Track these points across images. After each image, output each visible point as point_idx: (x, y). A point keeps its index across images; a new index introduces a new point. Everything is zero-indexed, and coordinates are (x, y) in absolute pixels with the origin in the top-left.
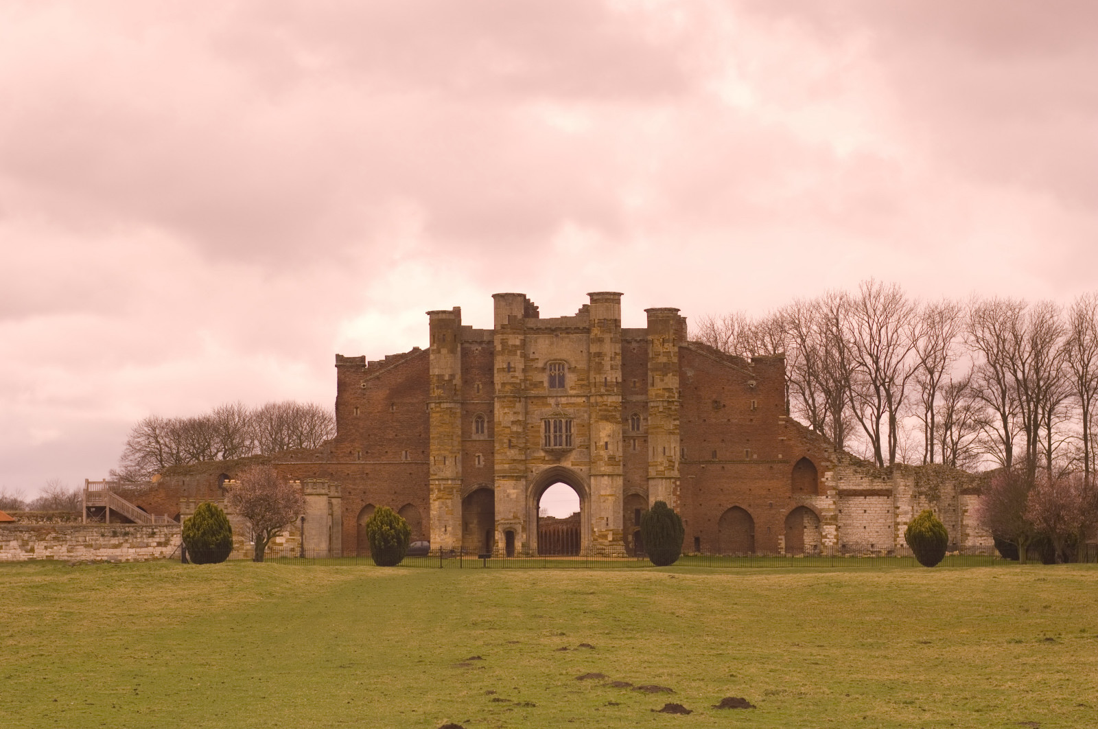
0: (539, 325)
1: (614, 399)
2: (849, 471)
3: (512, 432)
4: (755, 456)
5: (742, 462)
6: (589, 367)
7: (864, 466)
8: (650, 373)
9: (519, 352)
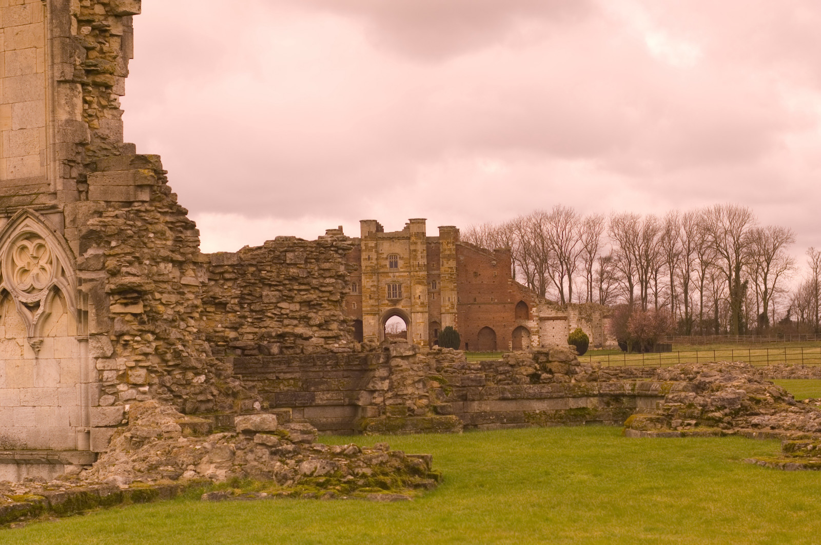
0: (384, 236)
1: (423, 273)
2: (545, 307)
3: (371, 291)
4: (496, 301)
5: (489, 304)
6: (410, 257)
7: (553, 304)
8: (441, 259)
9: (374, 250)
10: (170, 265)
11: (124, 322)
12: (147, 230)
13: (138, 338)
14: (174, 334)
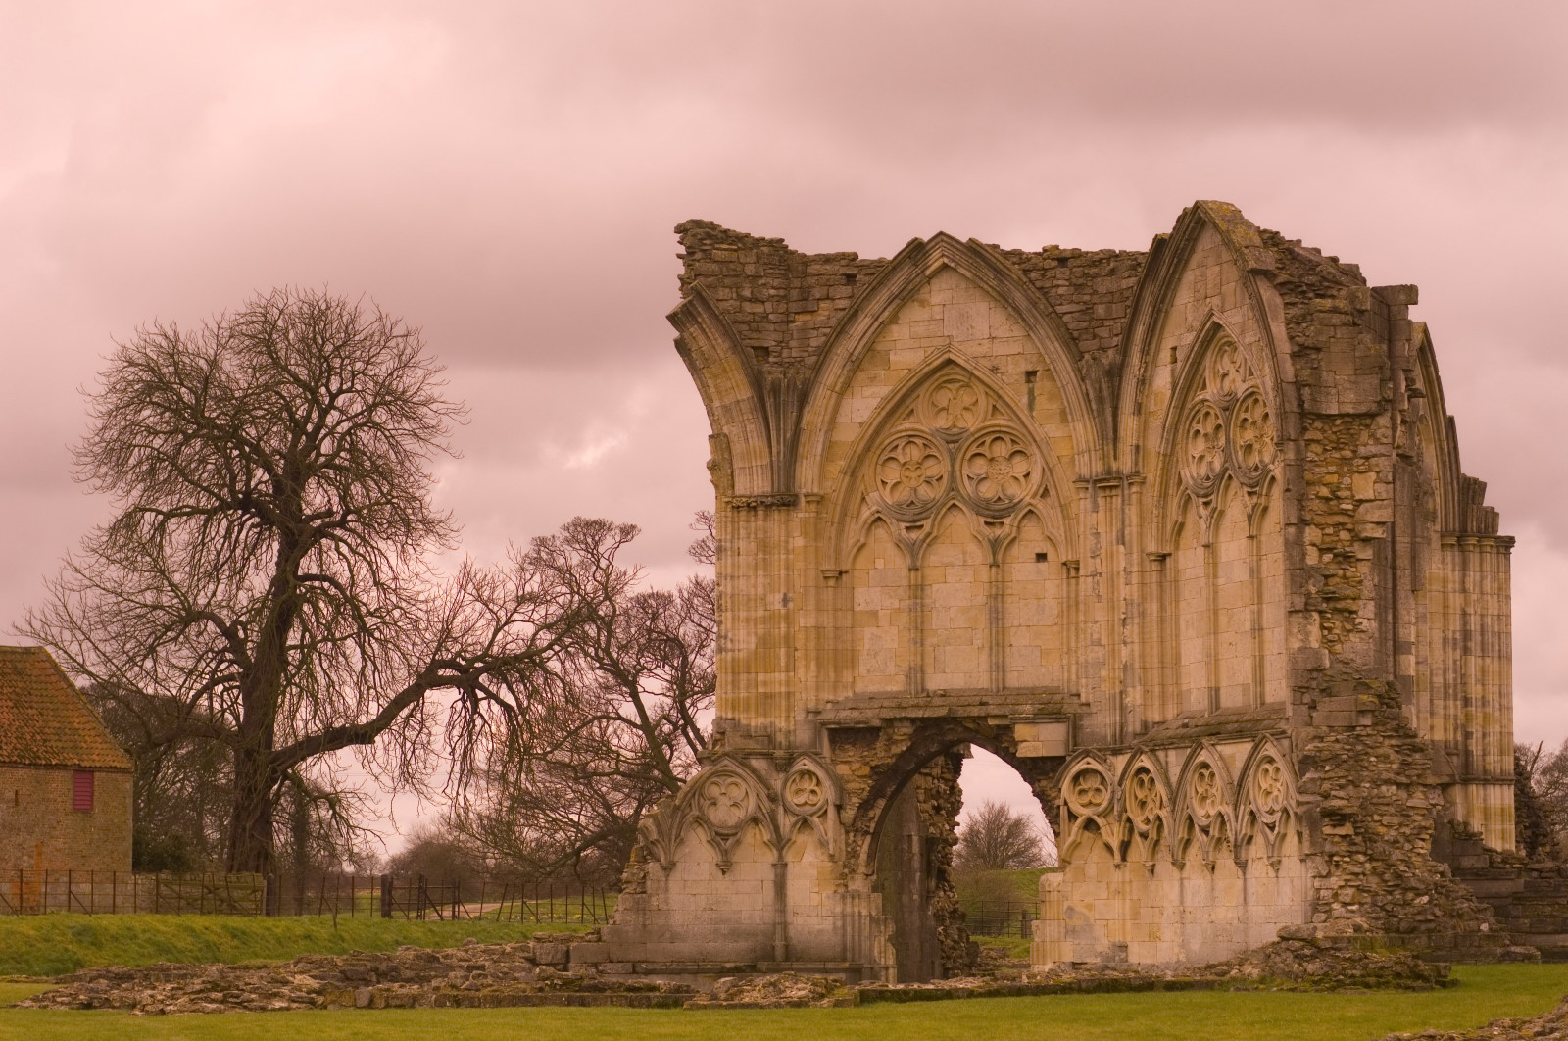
10: (1394, 788)
11: (1332, 843)
12: (1367, 753)
13: (1347, 859)
14: (1396, 855)
